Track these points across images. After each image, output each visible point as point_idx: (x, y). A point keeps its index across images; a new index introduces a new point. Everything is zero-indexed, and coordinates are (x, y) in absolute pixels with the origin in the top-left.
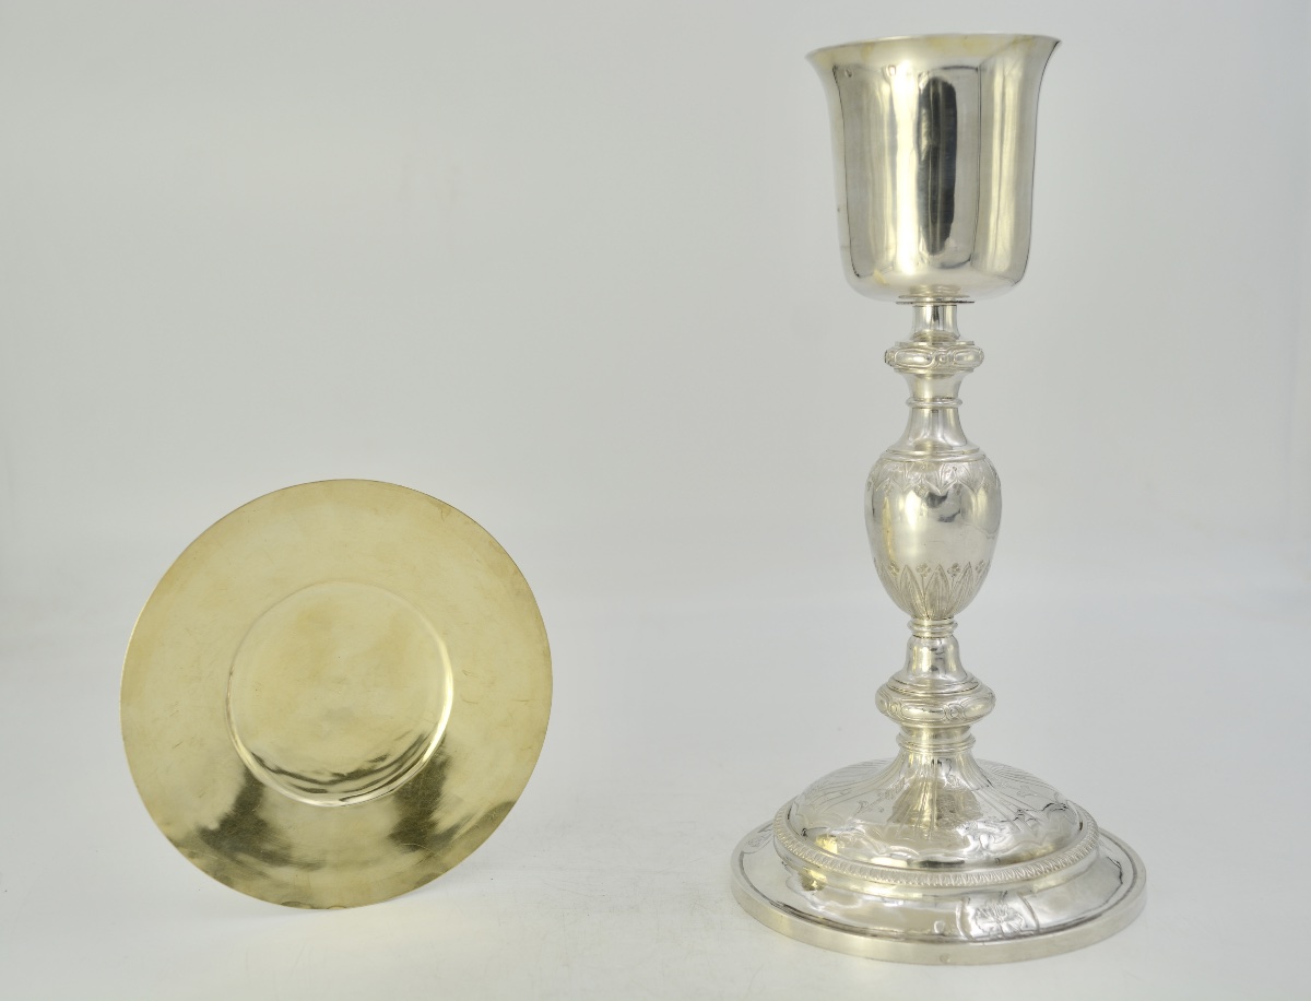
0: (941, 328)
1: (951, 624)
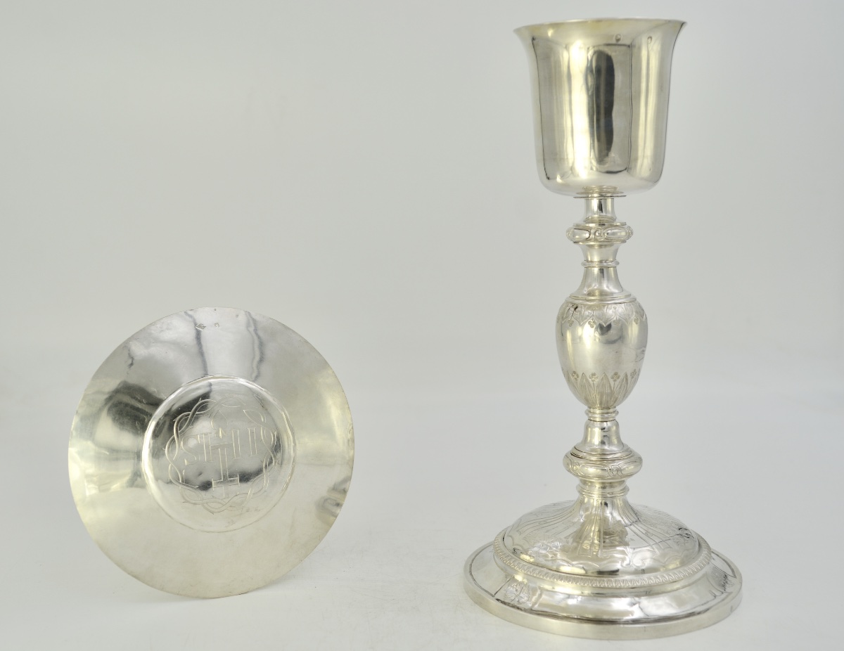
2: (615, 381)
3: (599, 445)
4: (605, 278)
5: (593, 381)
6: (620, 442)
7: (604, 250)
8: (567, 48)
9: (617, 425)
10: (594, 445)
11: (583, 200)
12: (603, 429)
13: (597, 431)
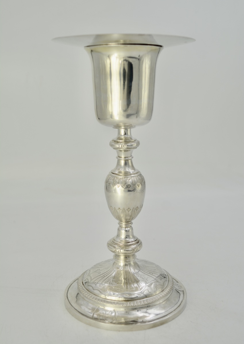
0: (127, 136)
1: (130, 223)
2: (129, 211)
3: (124, 239)
4: (127, 165)
5: (119, 211)
6: (134, 237)
7: (126, 152)
8: (109, 57)
9: (132, 229)
10: (121, 238)
11: (117, 129)
12: (126, 231)
13: (123, 232)
